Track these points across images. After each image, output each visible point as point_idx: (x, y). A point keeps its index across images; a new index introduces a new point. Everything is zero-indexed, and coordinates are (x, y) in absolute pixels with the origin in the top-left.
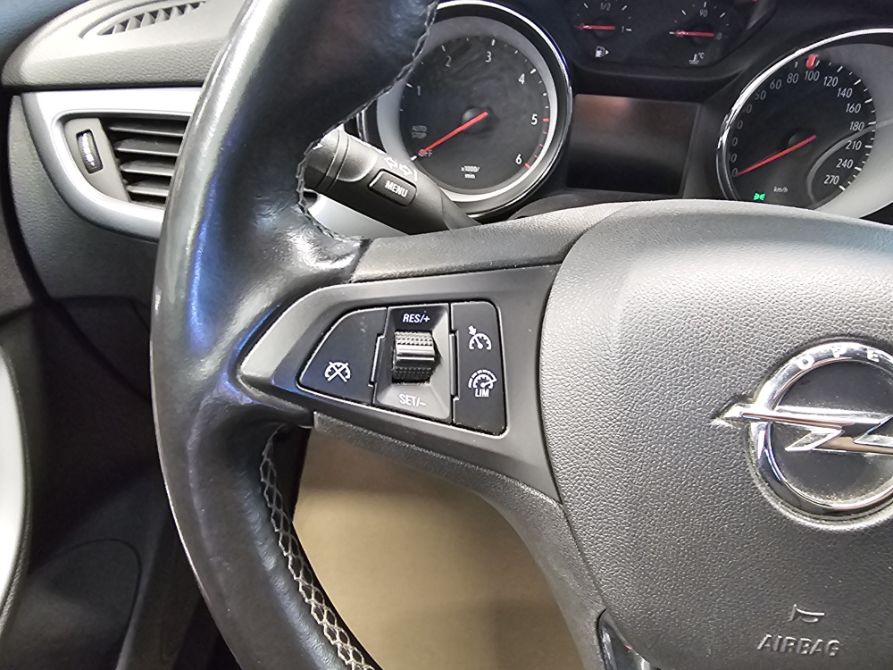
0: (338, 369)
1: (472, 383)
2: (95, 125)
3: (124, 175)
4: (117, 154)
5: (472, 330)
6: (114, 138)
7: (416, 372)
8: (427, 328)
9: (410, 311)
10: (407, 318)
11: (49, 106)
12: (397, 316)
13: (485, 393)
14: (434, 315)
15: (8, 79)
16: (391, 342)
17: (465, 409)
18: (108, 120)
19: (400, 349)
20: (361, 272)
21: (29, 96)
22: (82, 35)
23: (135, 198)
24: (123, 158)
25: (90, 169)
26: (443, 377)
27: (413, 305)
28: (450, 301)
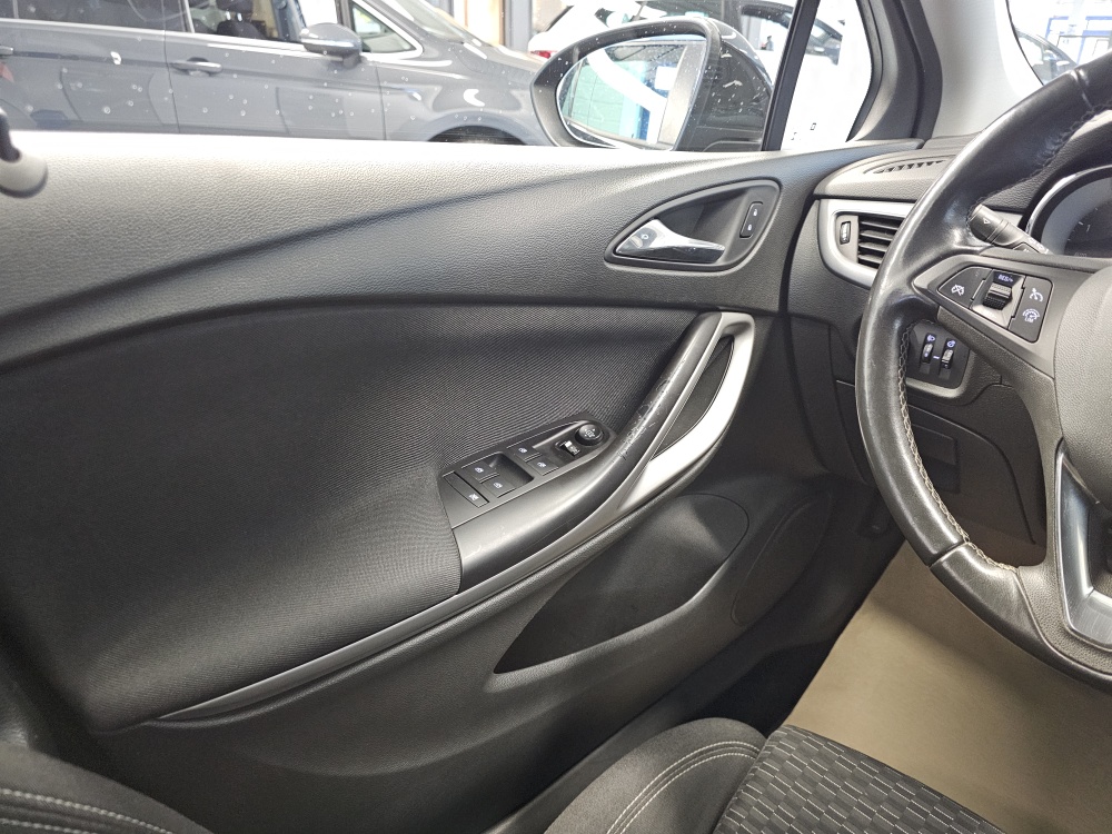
0: (959, 289)
1: (1025, 314)
2: (854, 220)
3: (860, 249)
4: (860, 237)
5: (1034, 290)
6: (862, 228)
7: (997, 303)
8: (1010, 285)
9: (1003, 274)
10: (1001, 277)
11: (833, 206)
12: (996, 274)
13: (1031, 321)
14: (1016, 279)
15: (817, 191)
16: (988, 286)
17: (1016, 324)
18: (862, 217)
19: (992, 288)
20: (985, 253)
21: (824, 201)
22: (865, 172)
23: (861, 262)
24: (862, 239)
25: (842, 242)
26: (1010, 309)
27: (1007, 272)
28: (1027, 275)
